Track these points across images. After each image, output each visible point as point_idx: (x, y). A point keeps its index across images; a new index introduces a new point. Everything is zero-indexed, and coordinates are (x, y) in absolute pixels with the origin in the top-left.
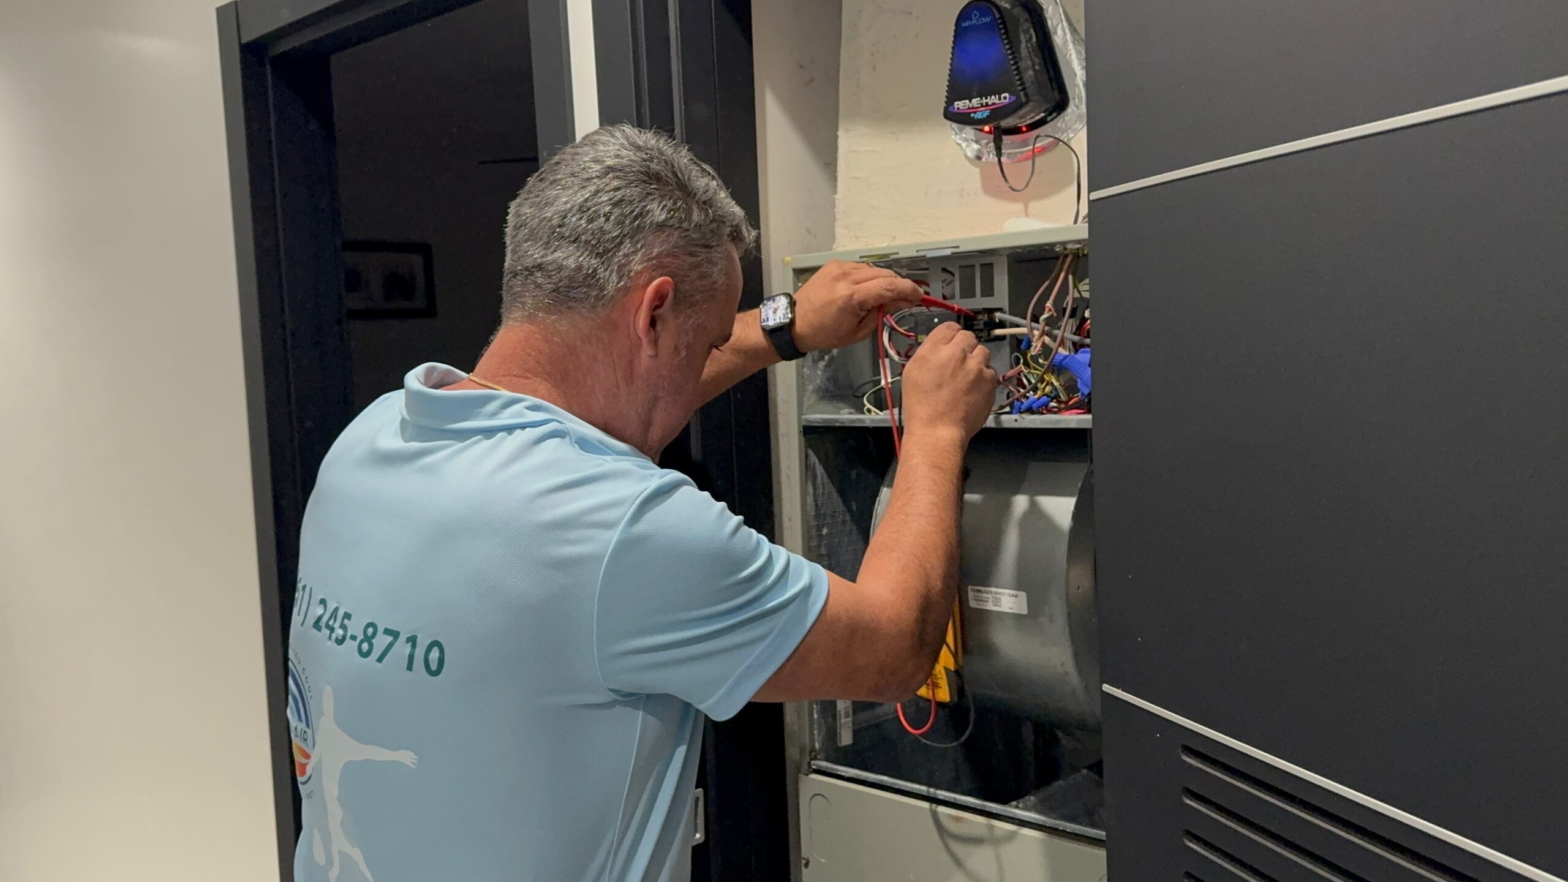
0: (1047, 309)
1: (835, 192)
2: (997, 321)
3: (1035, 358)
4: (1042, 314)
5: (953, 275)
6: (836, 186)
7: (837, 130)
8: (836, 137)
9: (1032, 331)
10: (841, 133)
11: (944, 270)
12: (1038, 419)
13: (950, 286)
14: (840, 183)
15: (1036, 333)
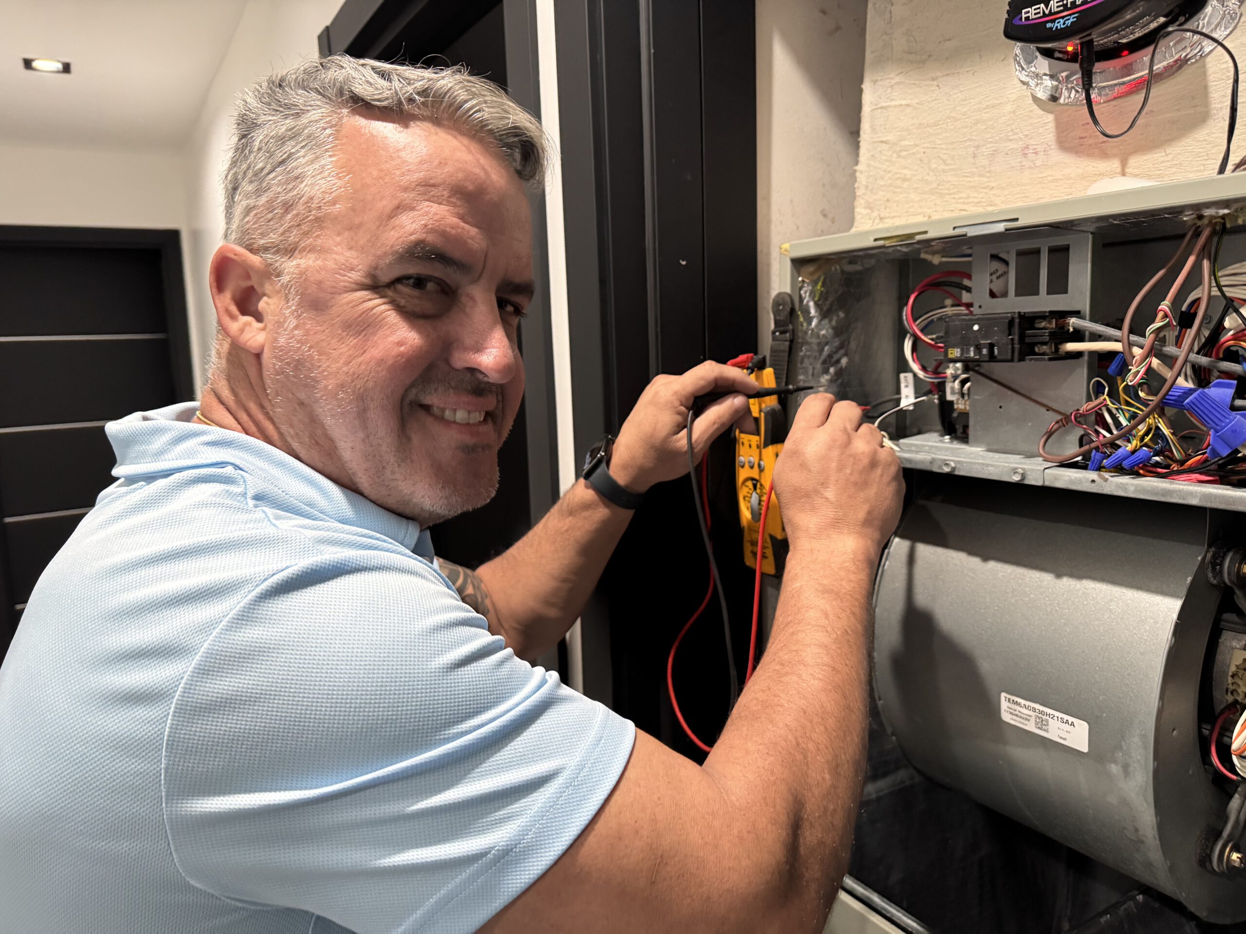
0: (1161, 314)
1: (857, 163)
2: (1071, 330)
3: (1132, 391)
4: (1153, 322)
5: (1006, 263)
6: (857, 155)
7: (861, 81)
8: (861, 91)
9: (1130, 349)
10: (867, 86)
11: (995, 257)
12: (1132, 485)
13: (1002, 279)
14: (863, 150)
15: (1137, 351)
